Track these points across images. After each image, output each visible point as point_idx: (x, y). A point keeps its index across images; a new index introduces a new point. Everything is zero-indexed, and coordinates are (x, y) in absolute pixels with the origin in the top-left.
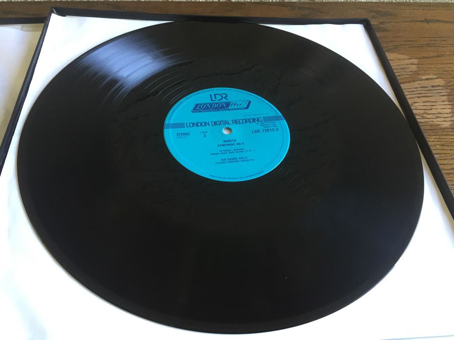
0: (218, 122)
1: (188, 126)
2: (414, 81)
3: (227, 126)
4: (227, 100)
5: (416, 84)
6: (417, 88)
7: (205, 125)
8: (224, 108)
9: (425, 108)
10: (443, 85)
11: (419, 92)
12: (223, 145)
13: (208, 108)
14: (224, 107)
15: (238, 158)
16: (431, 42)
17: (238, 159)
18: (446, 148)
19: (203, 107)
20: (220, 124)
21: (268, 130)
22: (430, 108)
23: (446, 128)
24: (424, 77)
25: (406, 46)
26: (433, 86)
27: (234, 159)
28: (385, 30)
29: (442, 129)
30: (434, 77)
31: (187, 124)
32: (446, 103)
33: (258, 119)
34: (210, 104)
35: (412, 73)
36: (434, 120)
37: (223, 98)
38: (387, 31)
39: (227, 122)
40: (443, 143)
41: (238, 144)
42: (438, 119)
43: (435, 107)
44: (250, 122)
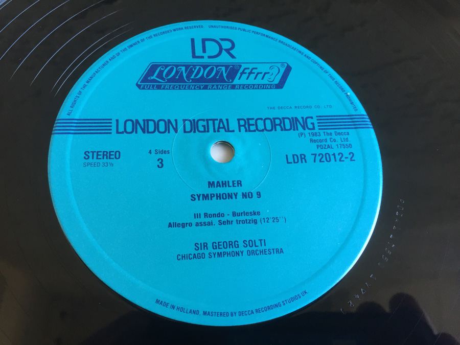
0: (201, 123)
1: (121, 129)
3: (223, 136)
4: (233, 57)
7: (167, 130)
8: (224, 81)
12: (206, 197)
13: (181, 79)
14: (222, 80)
15: (241, 244)
17: (241, 248)
19: (168, 74)
20: (206, 130)
21: (326, 158)
27: (231, 244)
31: (117, 121)
33: (305, 120)
34: (187, 67)
37: (224, 52)
39: (223, 126)
41: (244, 195)
44: (284, 129)
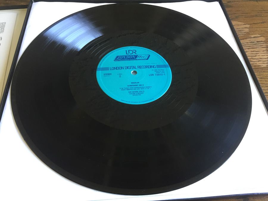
2: (246, 39)
5: (247, 40)
6: (248, 43)
9: (252, 55)
10: (263, 41)
11: (249, 45)
16: (258, 14)
18: (263, 80)
22: (255, 55)
23: (264, 68)
24: (252, 36)
25: (242, 17)
26: (258, 42)
28: (230, 7)
29: (262, 68)
30: (259, 36)
32: (265, 52)
35: (245, 34)
36: (257, 63)
38: (232, 7)
40: (261, 77)
42: (259, 62)
43: (258, 55)
